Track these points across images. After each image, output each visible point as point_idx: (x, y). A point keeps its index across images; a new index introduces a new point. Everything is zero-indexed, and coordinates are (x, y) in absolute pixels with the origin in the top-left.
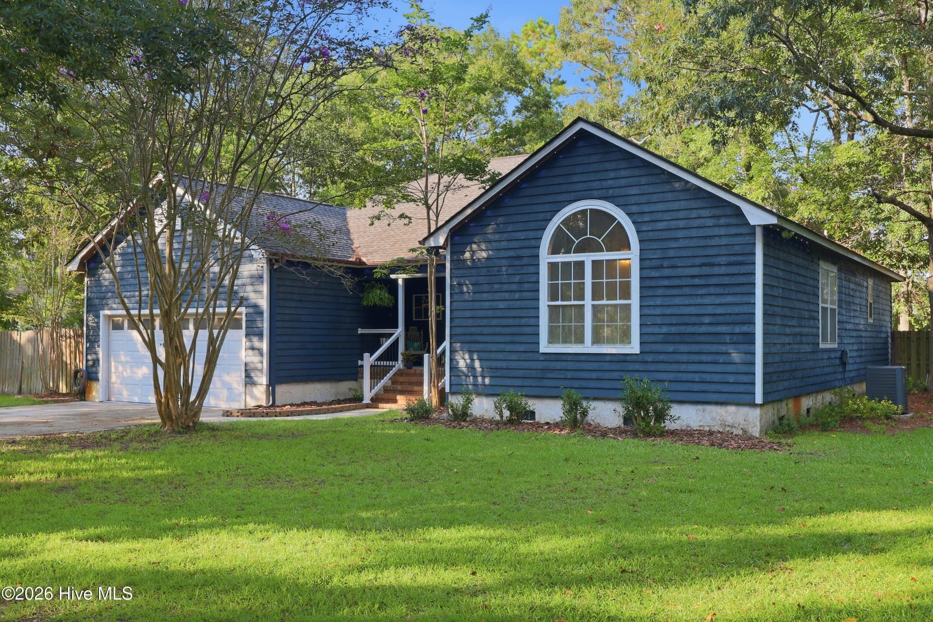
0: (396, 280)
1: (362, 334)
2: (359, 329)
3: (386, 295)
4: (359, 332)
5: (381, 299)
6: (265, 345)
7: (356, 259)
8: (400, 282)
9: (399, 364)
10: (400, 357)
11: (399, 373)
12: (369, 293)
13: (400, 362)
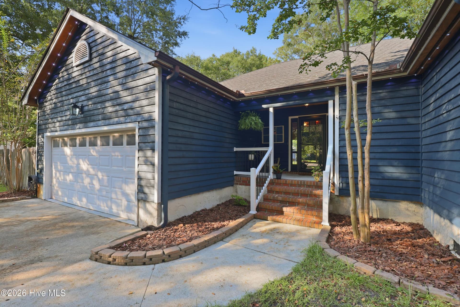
0: (267, 109)
1: (236, 151)
2: (235, 148)
3: (260, 120)
4: (235, 150)
5: (256, 123)
6: (156, 160)
7: (237, 91)
8: (271, 110)
9: (271, 176)
10: (271, 170)
11: (271, 183)
12: (245, 119)
13: (271, 174)
